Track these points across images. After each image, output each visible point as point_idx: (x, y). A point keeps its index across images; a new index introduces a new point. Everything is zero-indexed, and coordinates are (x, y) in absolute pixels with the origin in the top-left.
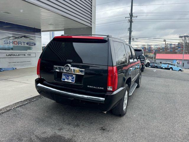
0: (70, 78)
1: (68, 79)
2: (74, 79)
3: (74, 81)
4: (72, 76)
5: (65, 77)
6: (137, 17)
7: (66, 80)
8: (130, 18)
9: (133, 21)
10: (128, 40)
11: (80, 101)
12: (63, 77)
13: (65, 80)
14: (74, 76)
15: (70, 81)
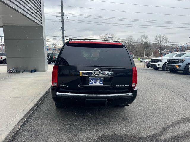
0: (98, 81)
1: (96, 82)
2: (103, 82)
3: (102, 83)
4: (100, 79)
5: (93, 80)
6: (68, 17)
7: (94, 84)
8: (61, 18)
9: (64, 20)
10: (62, 40)
11: (113, 100)
12: (90, 81)
13: (92, 83)
14: (102, 79)
15: (99, 84)
